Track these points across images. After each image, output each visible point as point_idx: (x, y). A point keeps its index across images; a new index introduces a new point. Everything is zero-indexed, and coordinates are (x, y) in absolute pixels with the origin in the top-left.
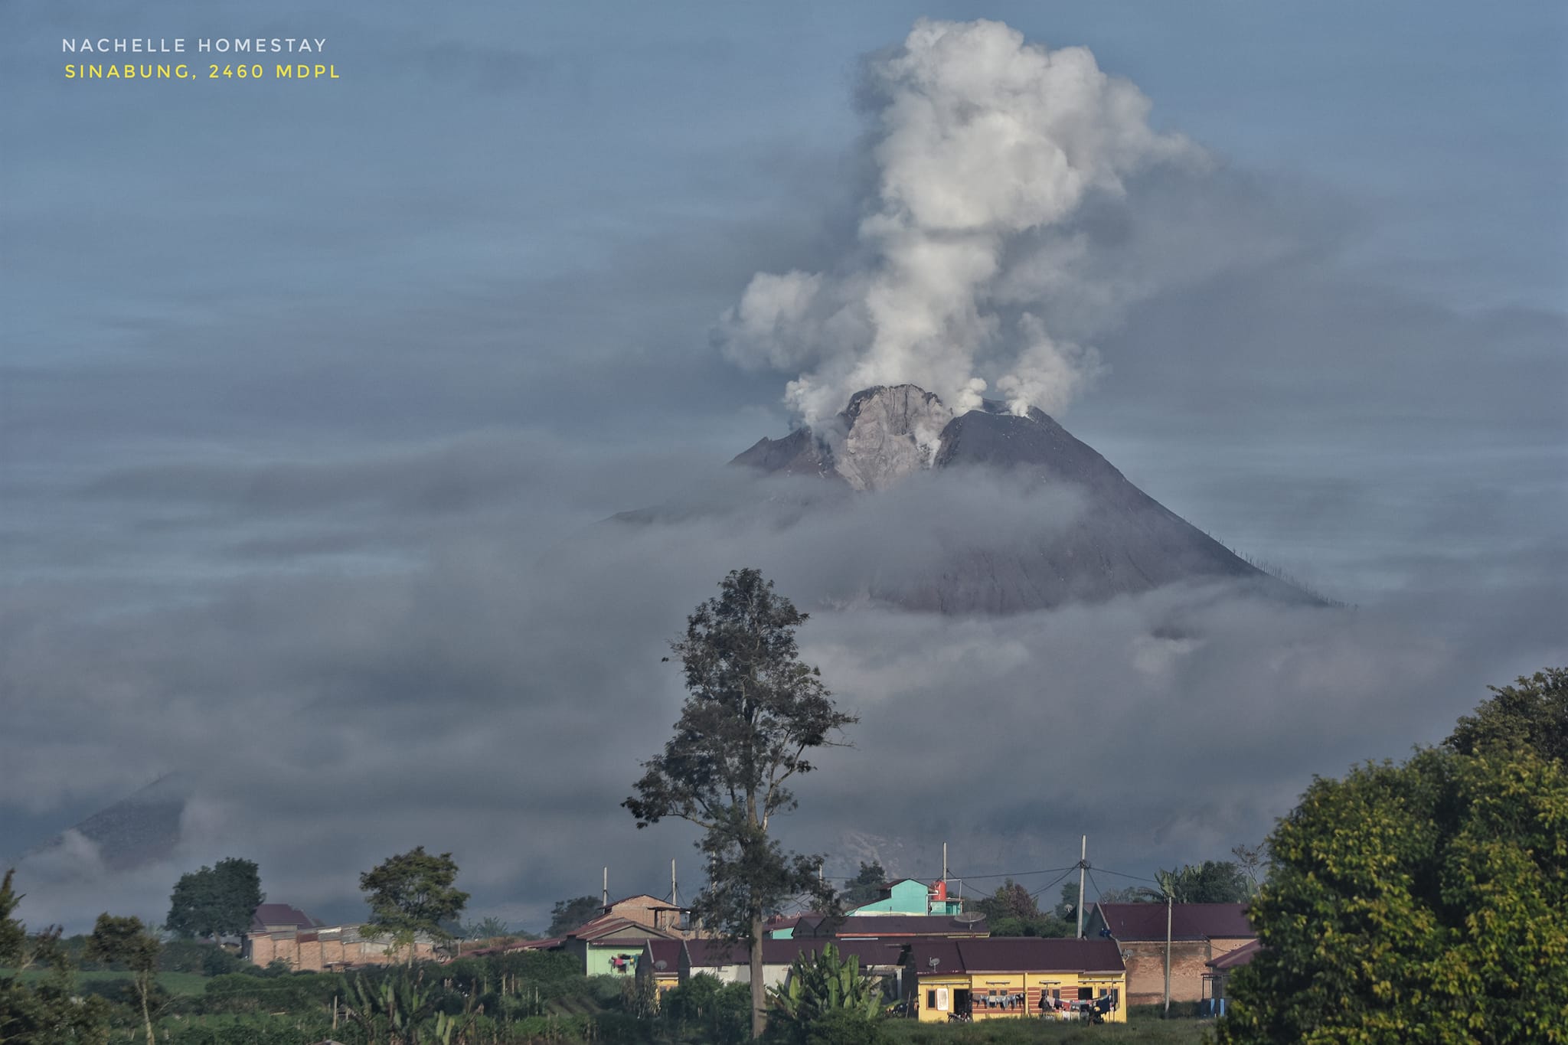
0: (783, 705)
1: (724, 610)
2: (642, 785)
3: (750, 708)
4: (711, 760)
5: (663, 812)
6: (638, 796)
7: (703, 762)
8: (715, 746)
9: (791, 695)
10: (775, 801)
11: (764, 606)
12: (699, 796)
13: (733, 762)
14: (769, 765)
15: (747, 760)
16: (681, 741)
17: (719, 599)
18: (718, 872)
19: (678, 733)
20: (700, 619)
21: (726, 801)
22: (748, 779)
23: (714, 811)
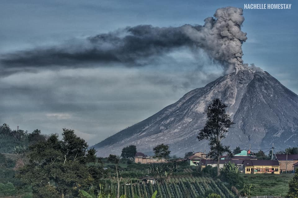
0: (223, 121)
1: (214, 105)
2: (200, 134)
3: (218, 121)
4: (211, 130)
5: (203, 138)
6: (199, 136)
7: (210, 130)
8: (212, 128)
9: (224, 119)
10: (222, 137)
11: (220, 104)
12: (209, 136)
13: (215, 130)
14: (221, 131)
15: (217, 130)
16: (206, 127)
17: (213, 103)
18: (212, 149)
19: (206, 125)
20: (210, 107)
21: (214, 137)
22: (217, 133)
23: (212, 138)
